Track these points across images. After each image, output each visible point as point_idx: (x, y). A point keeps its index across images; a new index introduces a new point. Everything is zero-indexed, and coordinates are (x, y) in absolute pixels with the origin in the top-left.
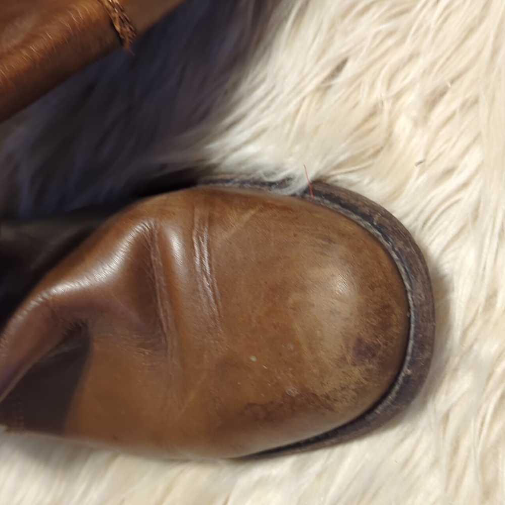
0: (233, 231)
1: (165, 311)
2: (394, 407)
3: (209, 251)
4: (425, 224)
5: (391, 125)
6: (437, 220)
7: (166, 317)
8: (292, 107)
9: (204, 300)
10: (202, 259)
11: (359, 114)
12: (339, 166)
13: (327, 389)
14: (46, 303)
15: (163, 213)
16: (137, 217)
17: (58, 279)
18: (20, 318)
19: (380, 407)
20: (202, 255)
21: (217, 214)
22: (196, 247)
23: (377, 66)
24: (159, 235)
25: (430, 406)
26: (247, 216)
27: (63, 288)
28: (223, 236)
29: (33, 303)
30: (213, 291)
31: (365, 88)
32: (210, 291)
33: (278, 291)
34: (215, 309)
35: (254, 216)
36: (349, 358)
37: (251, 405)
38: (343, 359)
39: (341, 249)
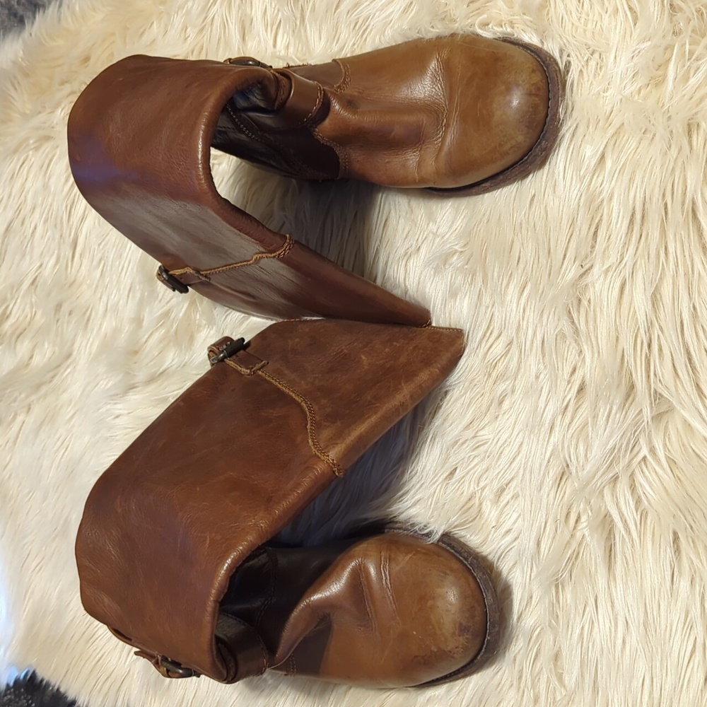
0: (401, 566)
1: (370, 607)
2: (485, 656)
3: (390, 575)
4: (499, 559)
5: (481, 504)
6: (504, 557)
7: (370, 610)
8: (432, 490)
9: (389, 602)
10: (386, 580)
11: (464, 499)
12: (455, 527)
13: (449, 648)
14: (308, 605)
15: (365, 556)
16: (352, 558)
17: (314, 592)
18: (295, 613)
19: (479, 656)
20: (386, 579)
21: (393, 556)
22: (383, 575)
23: (473, 471)
24: (364, 567)
25: (507, 654)
26: (408, 558)
27: (317, 597)
28: (396, 568)
29: (302, 605)
30: (393, 597)
31: (467, 484)
32: (391, 597)
33: (423, 599)
34: (394, 607)
35: (411, 557)
36: (457, 633)
37: (416, 657)
38: (454, 633)
39: (451, 578)
